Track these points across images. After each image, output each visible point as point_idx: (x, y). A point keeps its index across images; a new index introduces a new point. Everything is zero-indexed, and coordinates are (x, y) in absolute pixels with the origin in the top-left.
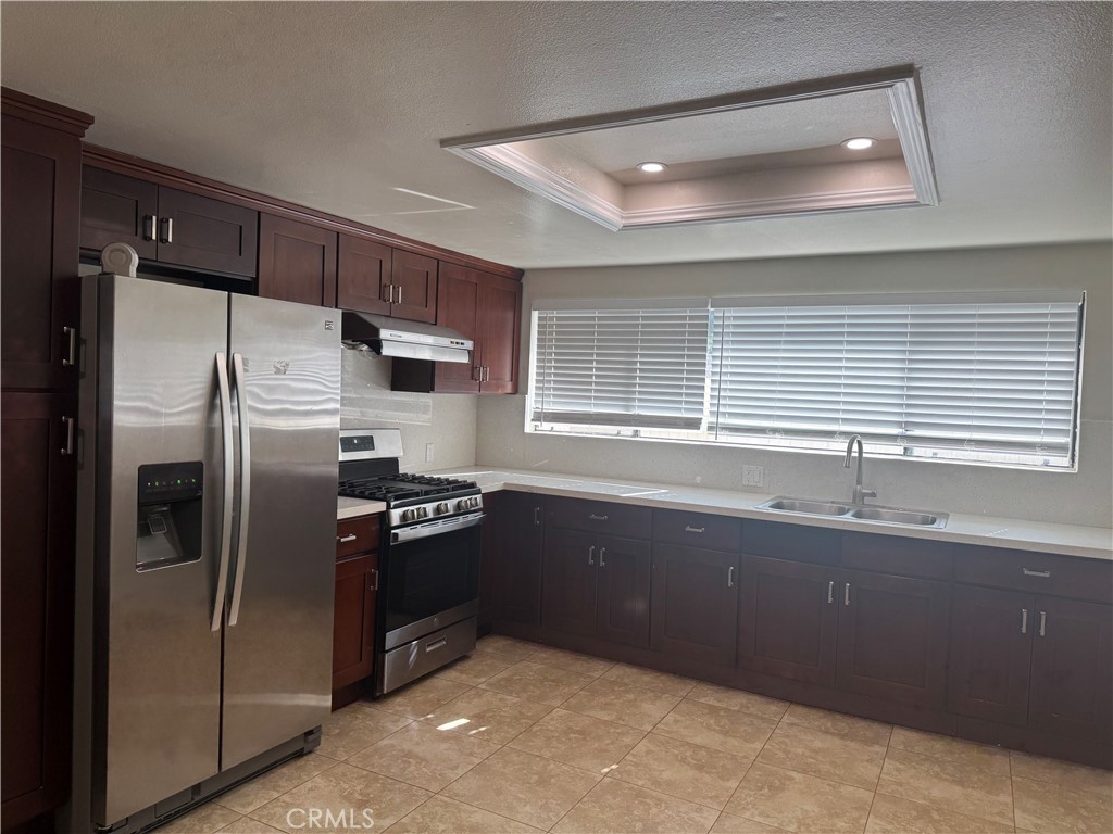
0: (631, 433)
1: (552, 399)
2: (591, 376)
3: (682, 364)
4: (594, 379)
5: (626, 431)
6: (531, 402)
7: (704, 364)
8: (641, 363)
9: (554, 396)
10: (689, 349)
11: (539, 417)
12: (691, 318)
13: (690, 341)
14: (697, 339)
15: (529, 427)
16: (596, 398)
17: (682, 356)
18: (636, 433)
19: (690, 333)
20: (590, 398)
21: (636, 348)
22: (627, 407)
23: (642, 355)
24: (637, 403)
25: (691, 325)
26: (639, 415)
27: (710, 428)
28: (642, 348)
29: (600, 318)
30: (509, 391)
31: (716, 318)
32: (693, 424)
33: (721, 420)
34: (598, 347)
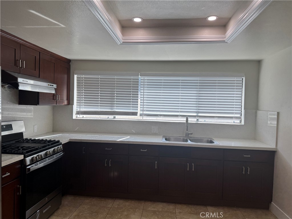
0: (113, 117)
1: (83, 106)
2: (98, 98)
3: (130, 94)
4: (99, 99)
5: (111, 117)
6: (75, 108)
7: (138, 94)
8: (116, 94)
9: (84, 105)
10: (133, 89)
11: (78, 113)
12: (133, 79)
13: (133, 87)
14: (135, 86)
15: (74, 117)
16: (100, 106)
17: (130, 92)
18: (114, 118)
19: (133, 84)
20: (98, 106)
21: (115, 89)
22: (112, 109)
23: (117, 91)
24: (115, 107)
25: (133, 82)
26: (116, 111)
27: (141, 115)
28: (117, 89)
29: (101, 78)
30: (66, 104)
31: (141, 79)
32: (135, 114)
33: (144, 112)
34: (101, 88)
